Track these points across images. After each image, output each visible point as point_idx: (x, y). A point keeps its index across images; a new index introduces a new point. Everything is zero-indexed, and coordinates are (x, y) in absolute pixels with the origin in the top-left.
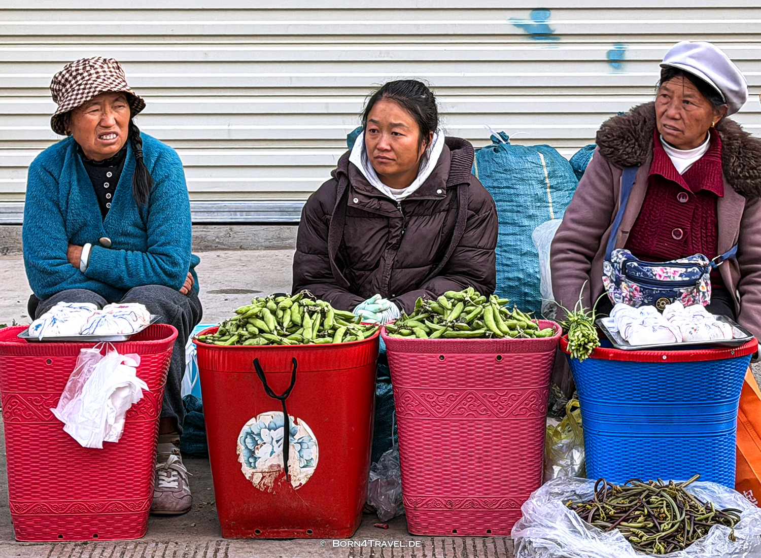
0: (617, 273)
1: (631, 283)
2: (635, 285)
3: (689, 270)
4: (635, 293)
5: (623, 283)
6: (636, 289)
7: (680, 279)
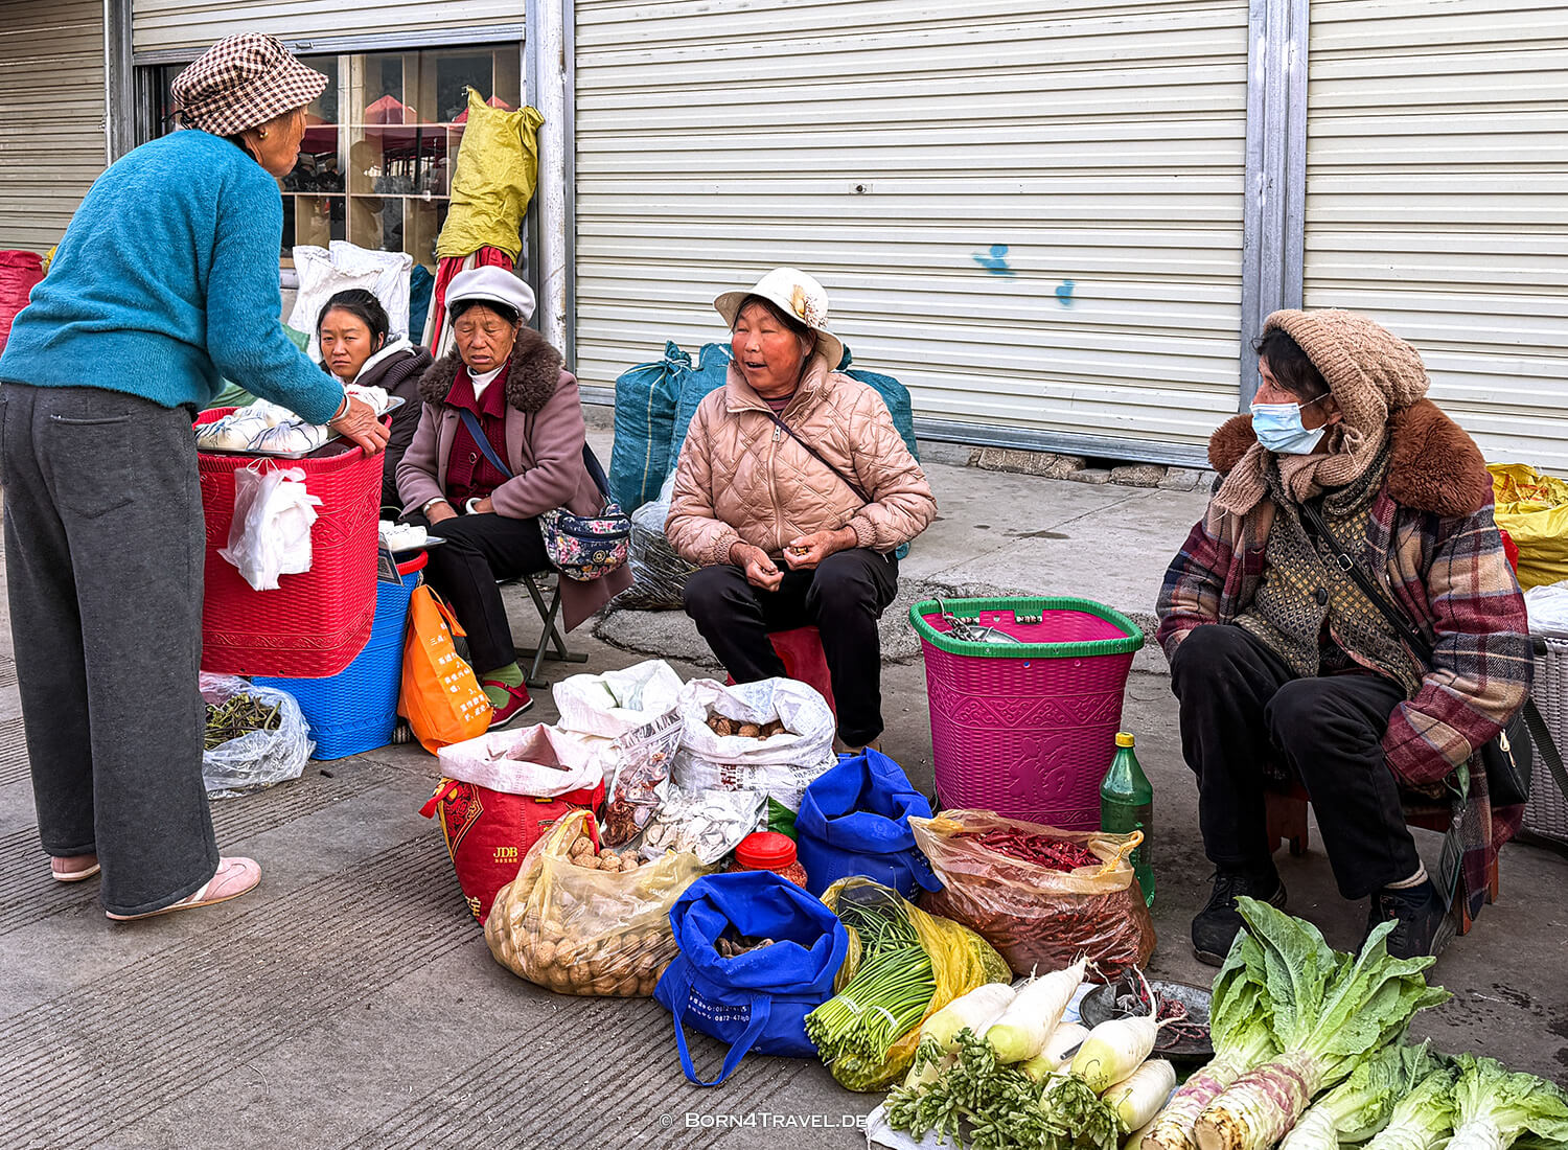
0: (550, 527)
1: (569, 538)
2: (574, 540)
3: (620, 522)
4: (573, 546)
5: (558, 538)
6: (574, 543)
7: (614, 531)
